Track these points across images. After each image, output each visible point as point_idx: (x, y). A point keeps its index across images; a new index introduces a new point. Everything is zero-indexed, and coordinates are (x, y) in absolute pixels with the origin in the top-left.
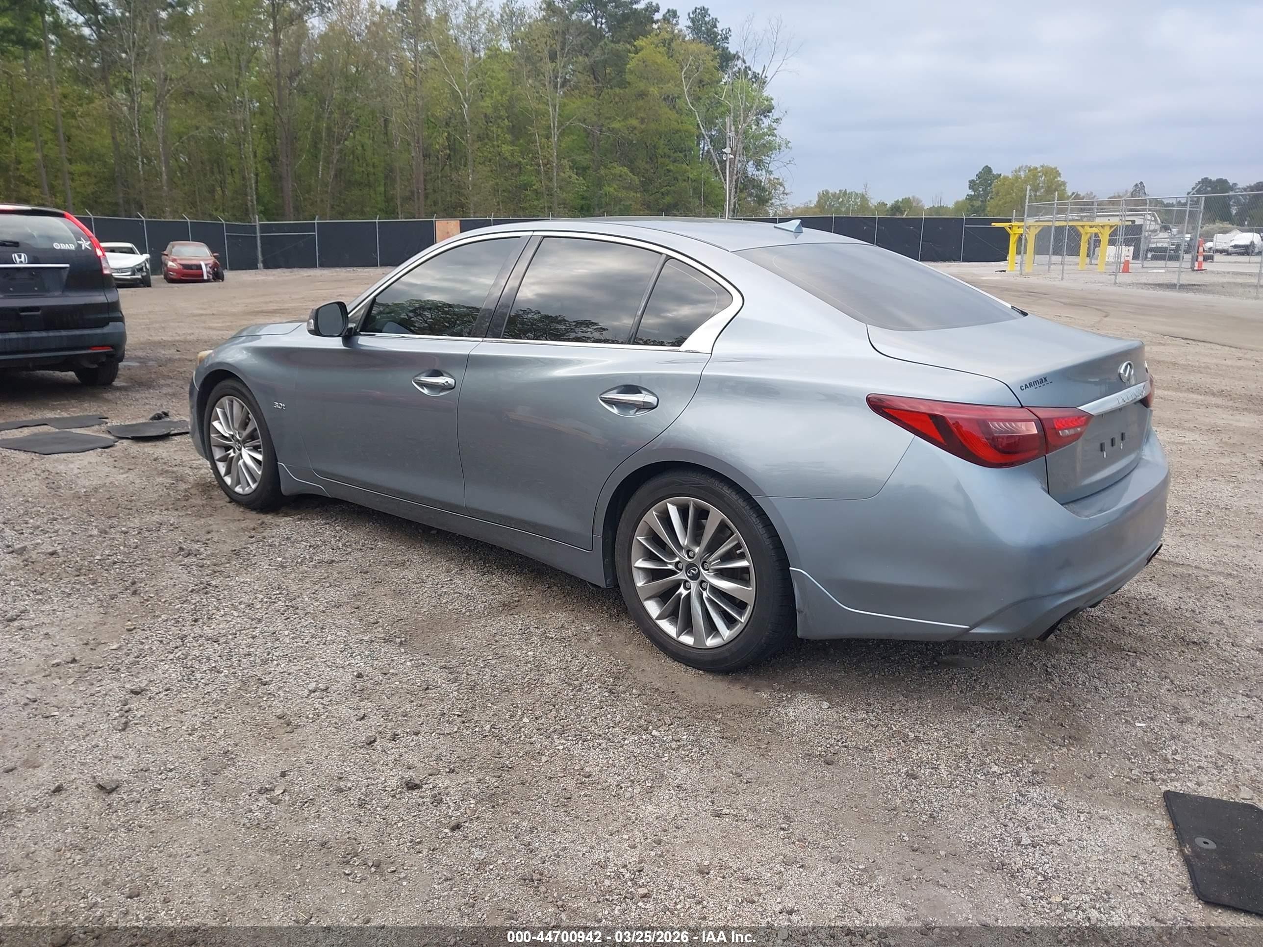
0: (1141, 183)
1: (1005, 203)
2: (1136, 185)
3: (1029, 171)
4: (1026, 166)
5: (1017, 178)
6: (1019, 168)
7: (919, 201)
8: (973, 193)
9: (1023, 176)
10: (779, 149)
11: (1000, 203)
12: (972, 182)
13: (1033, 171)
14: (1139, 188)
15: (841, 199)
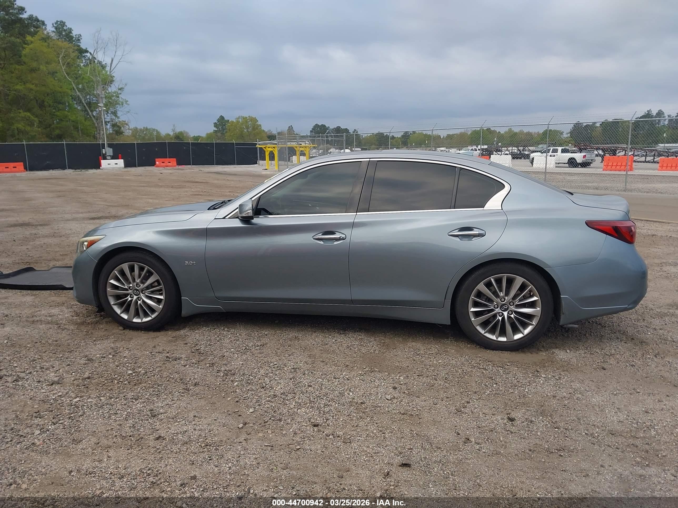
0: (291, 126)
1: (234, 134)
2: (289, 127)
3: (243, 119)
4: (242, 116)
5: (238, 122)
6: (239, 117)
7: (187, 133)
8: (216, 129)
9: (241, 121)
10: (122, 105)
11: (232, 134)
12: (215, 123)
13: (244, 118)
14: (291, 128)
15: (145, 132)
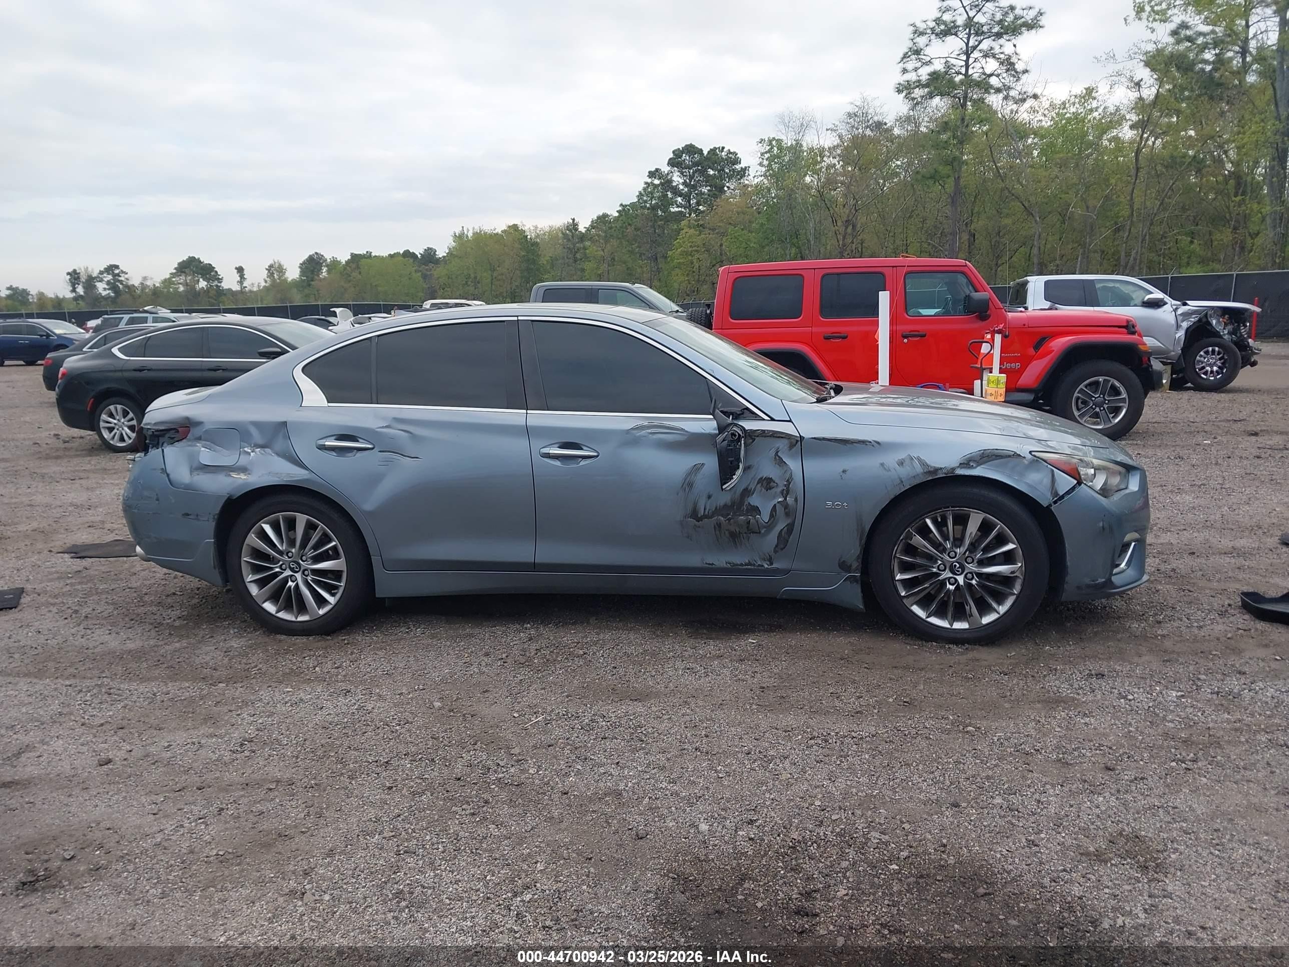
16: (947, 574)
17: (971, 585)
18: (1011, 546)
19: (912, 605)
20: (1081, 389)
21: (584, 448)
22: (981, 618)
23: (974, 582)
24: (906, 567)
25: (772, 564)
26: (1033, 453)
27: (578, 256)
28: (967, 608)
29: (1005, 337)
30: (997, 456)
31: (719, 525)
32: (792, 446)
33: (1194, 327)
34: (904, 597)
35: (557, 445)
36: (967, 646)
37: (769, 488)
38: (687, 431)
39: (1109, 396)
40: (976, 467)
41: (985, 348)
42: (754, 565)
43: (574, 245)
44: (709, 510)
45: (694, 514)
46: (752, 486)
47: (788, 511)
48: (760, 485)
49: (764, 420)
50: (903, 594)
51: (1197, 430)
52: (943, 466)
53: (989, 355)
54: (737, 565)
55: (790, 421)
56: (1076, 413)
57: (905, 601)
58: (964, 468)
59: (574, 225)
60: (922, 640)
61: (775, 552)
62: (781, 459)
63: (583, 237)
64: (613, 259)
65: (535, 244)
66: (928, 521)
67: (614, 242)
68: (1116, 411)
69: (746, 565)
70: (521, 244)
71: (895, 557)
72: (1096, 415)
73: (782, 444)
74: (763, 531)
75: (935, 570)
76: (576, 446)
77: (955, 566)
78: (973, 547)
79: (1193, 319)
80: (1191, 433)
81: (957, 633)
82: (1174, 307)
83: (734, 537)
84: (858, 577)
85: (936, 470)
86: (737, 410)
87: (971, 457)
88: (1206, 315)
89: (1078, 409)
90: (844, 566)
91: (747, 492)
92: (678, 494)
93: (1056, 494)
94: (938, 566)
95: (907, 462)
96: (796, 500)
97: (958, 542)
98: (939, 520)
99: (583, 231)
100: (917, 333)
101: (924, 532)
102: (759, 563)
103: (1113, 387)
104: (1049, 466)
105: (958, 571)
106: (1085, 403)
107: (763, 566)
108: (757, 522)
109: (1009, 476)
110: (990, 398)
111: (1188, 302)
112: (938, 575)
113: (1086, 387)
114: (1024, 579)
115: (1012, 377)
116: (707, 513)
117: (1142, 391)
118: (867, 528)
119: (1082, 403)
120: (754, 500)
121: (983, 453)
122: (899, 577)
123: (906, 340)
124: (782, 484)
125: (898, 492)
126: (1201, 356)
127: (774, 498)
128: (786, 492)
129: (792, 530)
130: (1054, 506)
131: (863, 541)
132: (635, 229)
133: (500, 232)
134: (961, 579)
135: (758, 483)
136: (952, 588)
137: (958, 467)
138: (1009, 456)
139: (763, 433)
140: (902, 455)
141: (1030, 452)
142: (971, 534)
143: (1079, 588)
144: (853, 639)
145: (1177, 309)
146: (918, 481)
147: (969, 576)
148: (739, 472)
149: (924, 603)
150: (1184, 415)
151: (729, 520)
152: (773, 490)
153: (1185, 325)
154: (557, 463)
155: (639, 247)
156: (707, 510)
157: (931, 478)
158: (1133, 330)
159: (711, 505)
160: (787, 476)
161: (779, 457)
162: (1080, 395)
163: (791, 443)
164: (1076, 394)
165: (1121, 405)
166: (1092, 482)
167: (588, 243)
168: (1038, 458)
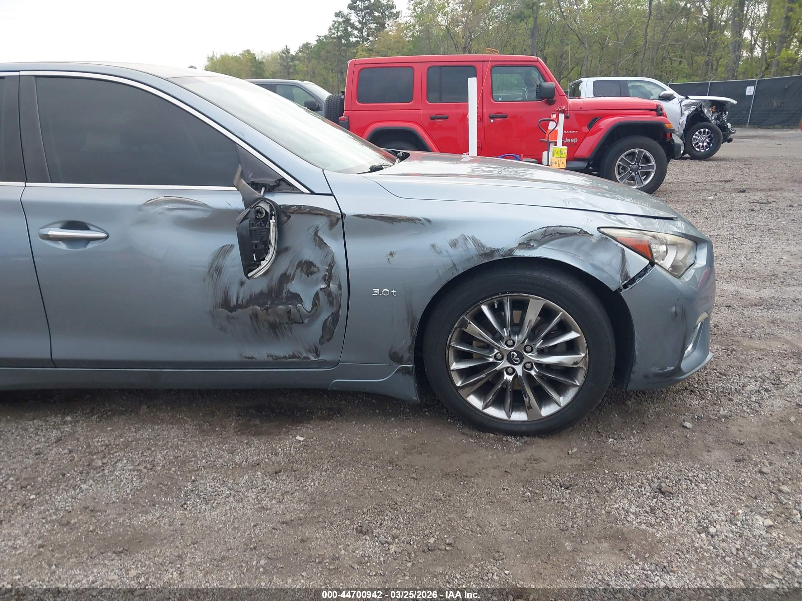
16: (504, 364)
17: (530, 375)
18: (572, 335)
19: (468, 396)
20: (622, 158)
21: (91, 228)
22: (541, 409)
23: (533, 373)
24: (462, 356)
25: (318, 356)
26: (602, 230)
27: (291, 71)
28: (526, 400)
29: (566, 118)
30: (560, 234)
31: (255, 316)
32: (332, 225)
33: (692, 115)
34: (459, 388)
35: (59, 225)
36: (526, 438)
37: (309, 273)
38: (209, 207)
39: (642, 163)
40: (536, 248)
41: (551, 126)
42: (299, 357)
43: (288, 63)
44: (243, 298)
45: (226, 303)
46: (291, 271)
47: (332, 299)
48: (300, 269)
49: (303, 193)
50: (459, 384)
51: (701, 188)
52: (500, 247)
53: (555, 132)
54: (280, 358)
55: (332, 195)
56: (618, 177)
57: (461, 392)
58: (524, 248)
59: (287, 51)
60: (479, 430)
61: (321, 343)
62: (321, 240)
63: (293, 58)
64: (314, 73)
65: (261, 63)
66: (485, 309)
67: (314, 62)
68: (648, 174)
69: (289, 358)
70: (252, 62)
71: (450, 346)
72: (632, 178)
73: (322, 222)
74: (306, 321)
75: (491, 360)
76: (83, 226)
77: (513, 355)
78: (533, 335)
79: (692, 109)
80: (697, 191)
81: (516, 425)
82: (680, 100)
83: (274, 327)
84: (411, 369)
85: (493, 252)
86: (271, 181)
87: (531, 236)
88: (701, 106)
89: (619, 174)
90: (395, 358)
91: (285, 278)
92: (204, 281)
93: (626, 276)
94: (495, 356)
95: (461, 242)
96: (340, 287)
97: (517, 328)
98: (496, 306)
99: (294, 54)
100: (500, 115)
101: (480, 319)
102: (305, 355)
103: (645, 157)
104: (619, 245)
105: (517, 361)
106: (624, 169)
107: (308, 358)
108: (299, 311)
109: (574, 257)
110: (554, 166)
111: (689, 97)
112: (494, 364)
113: (625, 157)
114: (588, 370)
115: (572, 149)
116: (240, 302)
117: (666, 159)
118: (419, 316)
119: (622, 169)
120: (294, 287)
121: (545, 231)
122: (455, 366)
123: (492, 121)
124: (323, 268)
125: (450, 277)
126: (696, 135)
127: (316, 284)
128: (328, 279)
129: (338, 320)
130: (623, 291)
131: (415, 331)
132: (327, 52)
133: (238, 55)
134: (519, 369)
135: (297, 267)
136: (510, 378)
137: (517, 248)
138: (575, 234)
139: (300, 210)
140: (454, 235)
141: (599, 228)
142: (530, 321)
143: (646, 377)
144: (408, 432)
145: (682, 101)
146: (472, 265)
147: (528, 365)
148: (270, 257)
149: (481, 393)
150: (689, 177)
151: (267, 309)
152: (314, 276)
153: (687, 113)
154: (62, 246)
155: (331, 64)
156: (240, 299)
157: (486, 261)
158: (661, 112)
159: (245, 293)
160: (329, 260)
161: (319, 237)
162: (620, 163)
163: (331, 221)
164: (618, 162)
165: (650, 170)
166: (663, 260)
167: (297, 62)
168: (607, 235)
